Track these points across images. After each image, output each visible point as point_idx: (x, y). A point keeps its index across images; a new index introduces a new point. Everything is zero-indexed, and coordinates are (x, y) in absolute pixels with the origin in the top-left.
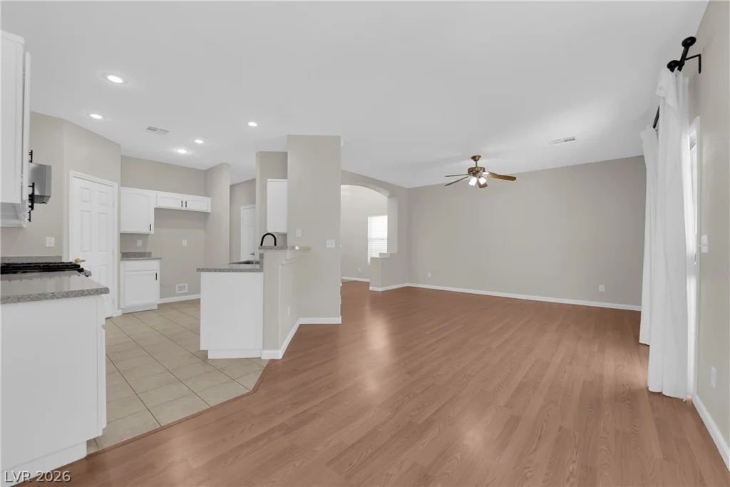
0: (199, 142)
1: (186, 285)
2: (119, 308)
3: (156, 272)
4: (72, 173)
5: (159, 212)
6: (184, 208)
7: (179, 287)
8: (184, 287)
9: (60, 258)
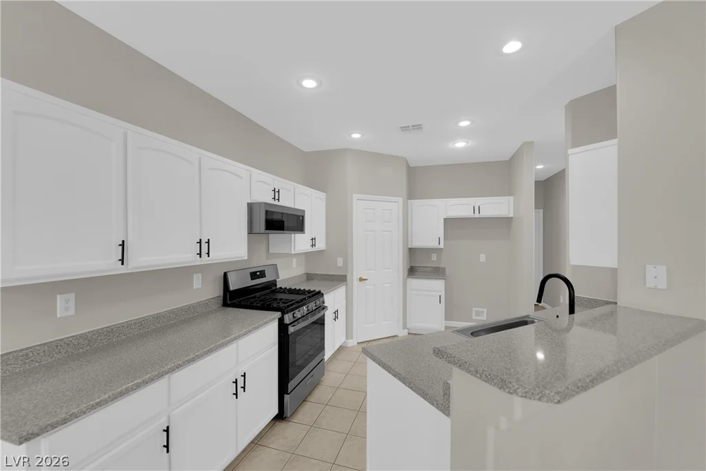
0: (464, 124)
1: (485, 310)
2: (405, 327)
3: (440, 294)
4: (355, 196)
5: (449, 223)
6: (477, 215)
7: (476, 311)
8: (483, 312)
9: (345, 276)
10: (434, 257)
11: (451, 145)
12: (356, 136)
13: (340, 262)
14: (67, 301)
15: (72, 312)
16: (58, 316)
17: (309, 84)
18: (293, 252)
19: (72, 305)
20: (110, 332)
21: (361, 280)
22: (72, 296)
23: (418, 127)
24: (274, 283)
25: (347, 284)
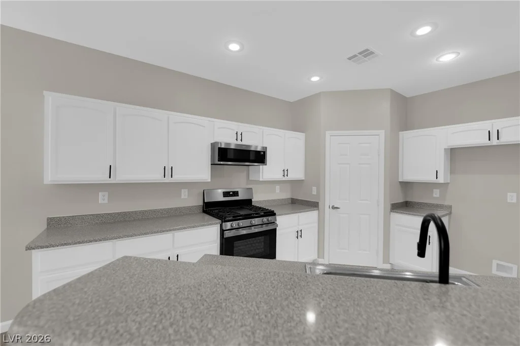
1: (515, 267)
2: (386, 261)
4: (328, 133)
6: (495, 142)
7: (500, 264)
8: (511, 268)
9: (318, 203)
10: (436, 193)
11: (434, 61)
12: (315, 79)
13: (314, 190)
14: (104, 196)
15: (106, 201)
16: (100, 202)
17: (234, 47)
18: (261, 180)
19: (106, 198)
20: (125, 214)
21: (334, 208)
22: (106, 194)
23: (367, 53)
24: (250, 201)
25: (318, 210)
